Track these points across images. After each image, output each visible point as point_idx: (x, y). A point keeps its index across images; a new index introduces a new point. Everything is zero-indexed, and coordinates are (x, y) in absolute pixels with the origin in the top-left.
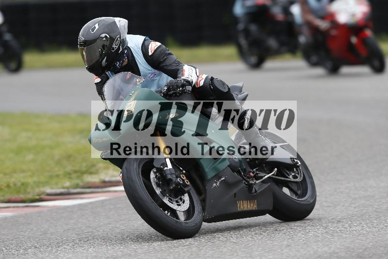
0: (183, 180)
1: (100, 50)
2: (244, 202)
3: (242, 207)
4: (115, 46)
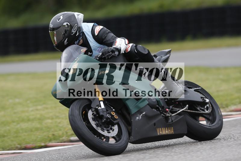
1: (63, 33)
2: (163, 128)
3: (161, 132)
4: (74, 31)
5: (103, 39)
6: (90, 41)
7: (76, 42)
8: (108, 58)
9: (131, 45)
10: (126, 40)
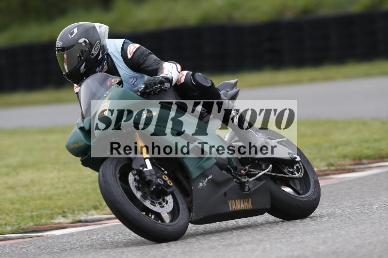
0: (165, 181)
1: (78, 55)
2: (236, 201)
3: (234, 207)
4: (94, 52)
5: (141, 64)
6: (119, 67)
7: (98, 68)
8: (154, 92)
9: (185, 72)
10: (179, 66)
